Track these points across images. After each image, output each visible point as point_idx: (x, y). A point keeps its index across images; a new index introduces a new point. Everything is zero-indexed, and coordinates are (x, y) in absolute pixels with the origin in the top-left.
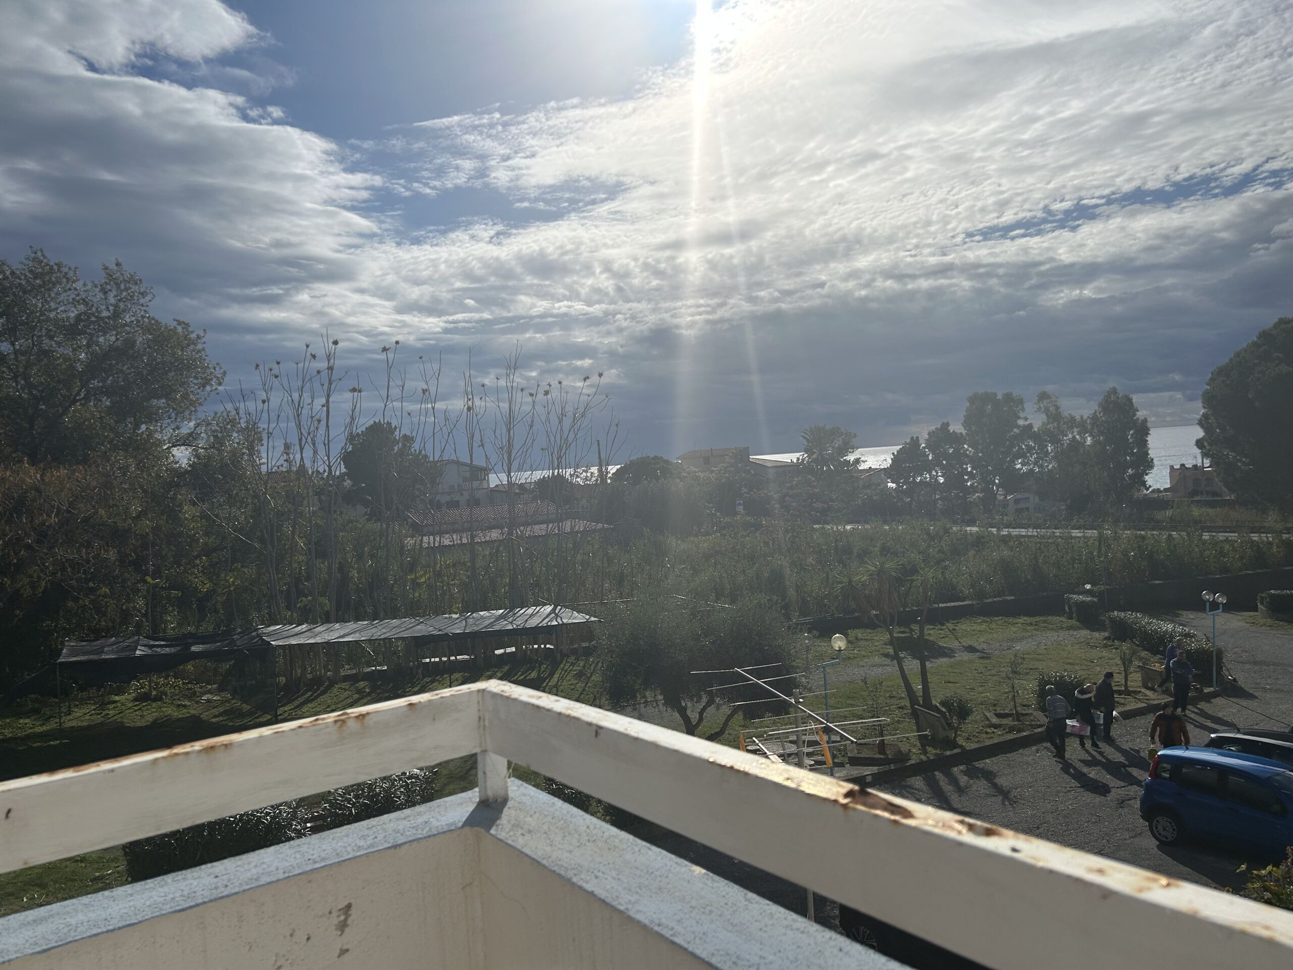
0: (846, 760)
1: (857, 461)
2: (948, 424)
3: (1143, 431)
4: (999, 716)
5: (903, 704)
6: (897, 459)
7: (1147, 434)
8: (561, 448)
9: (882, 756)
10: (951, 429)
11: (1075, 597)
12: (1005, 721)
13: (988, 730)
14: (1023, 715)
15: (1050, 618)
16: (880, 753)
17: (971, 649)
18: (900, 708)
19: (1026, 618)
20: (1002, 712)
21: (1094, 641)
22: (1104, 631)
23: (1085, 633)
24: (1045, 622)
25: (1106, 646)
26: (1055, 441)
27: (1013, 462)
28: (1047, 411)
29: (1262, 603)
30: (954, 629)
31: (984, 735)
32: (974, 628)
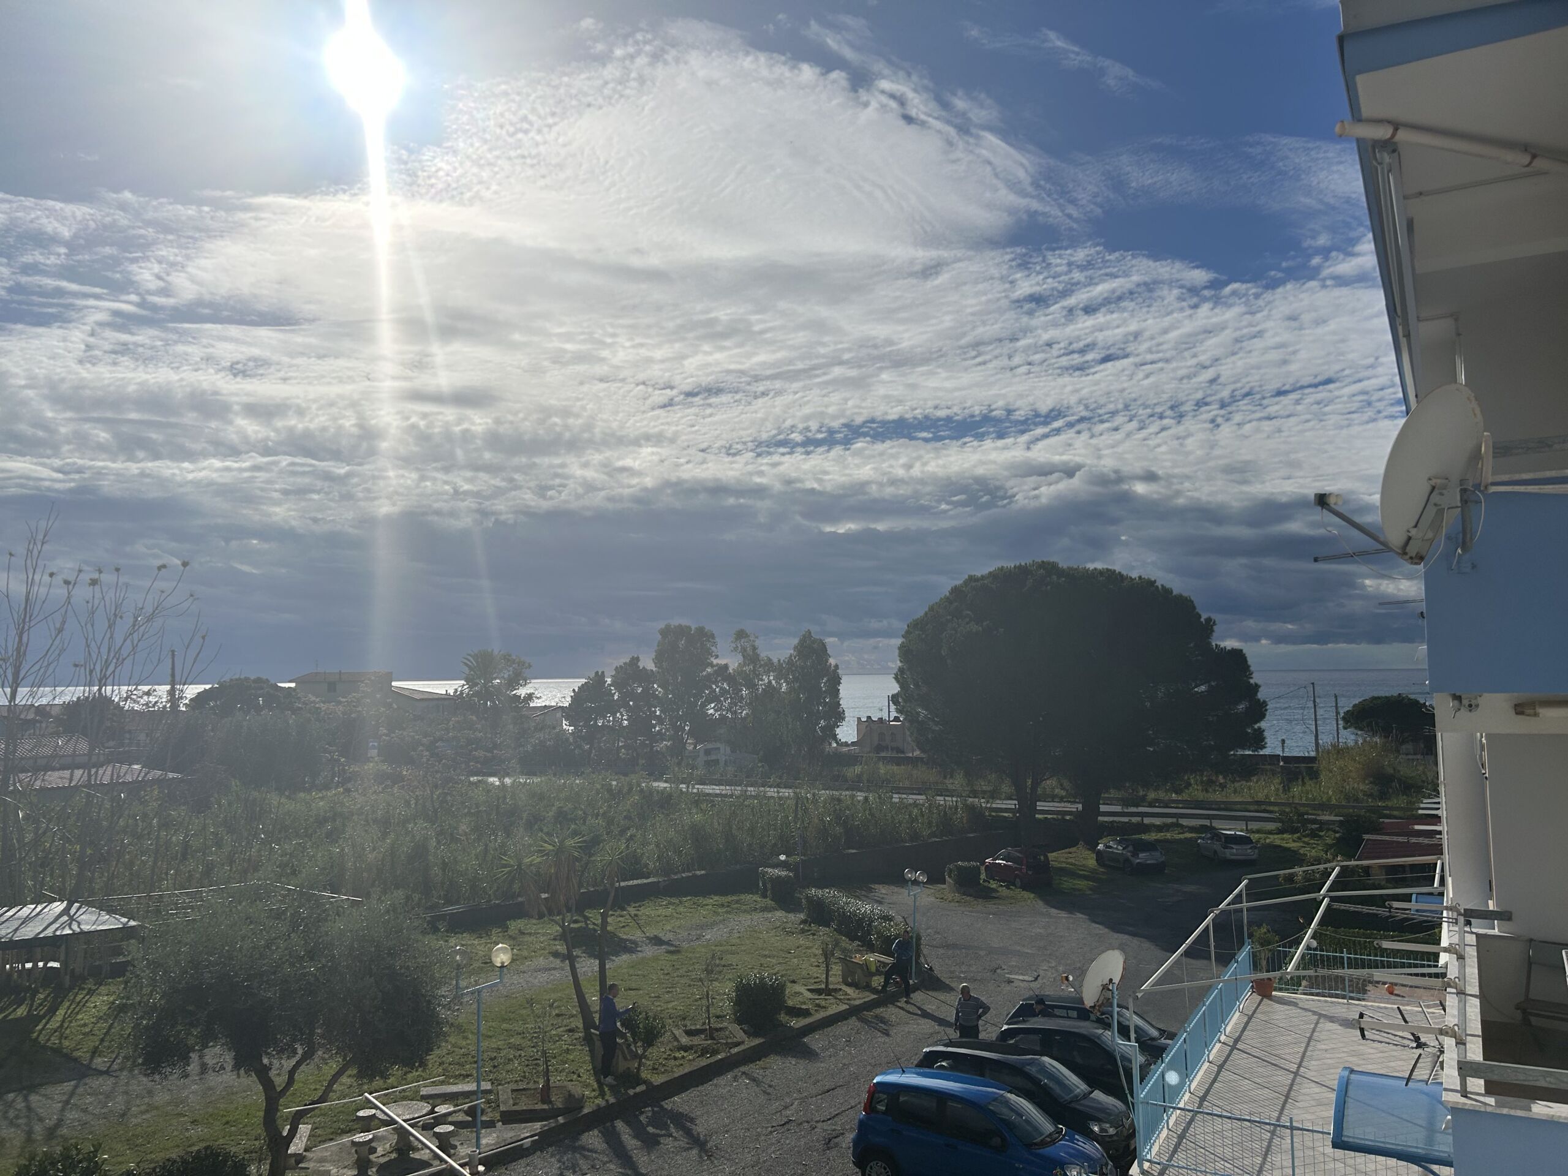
0: (498, 1116)
1: (530, 697)
2: (638, 659)
3: (835, 681)
4: (689, 1033)
5: (573, 1026)
6: (578, 697)
7: (839, 683)
8: (107, 664)
9: (545, 1107)
10: (641, 665)
11: (770, 870)
12: (697, 1040)
13: (677, 1055)
14: (717, 1030)
15: (743, 897)
16: (543, 1102)
17: (657, 941)
18: (570, 1031)
19: (716, 898)
20: (693, 1028)
21: (790, 925)
22: (800, 912)
23: (779, 914)
24: (737, 902)
25: (803, 931)
26: (752, 686)
27: (704, 705)
28: (744, 650)
29: (950, 877)
30: (636, 915)
31: (672, 1062)
32: (659, 912)
